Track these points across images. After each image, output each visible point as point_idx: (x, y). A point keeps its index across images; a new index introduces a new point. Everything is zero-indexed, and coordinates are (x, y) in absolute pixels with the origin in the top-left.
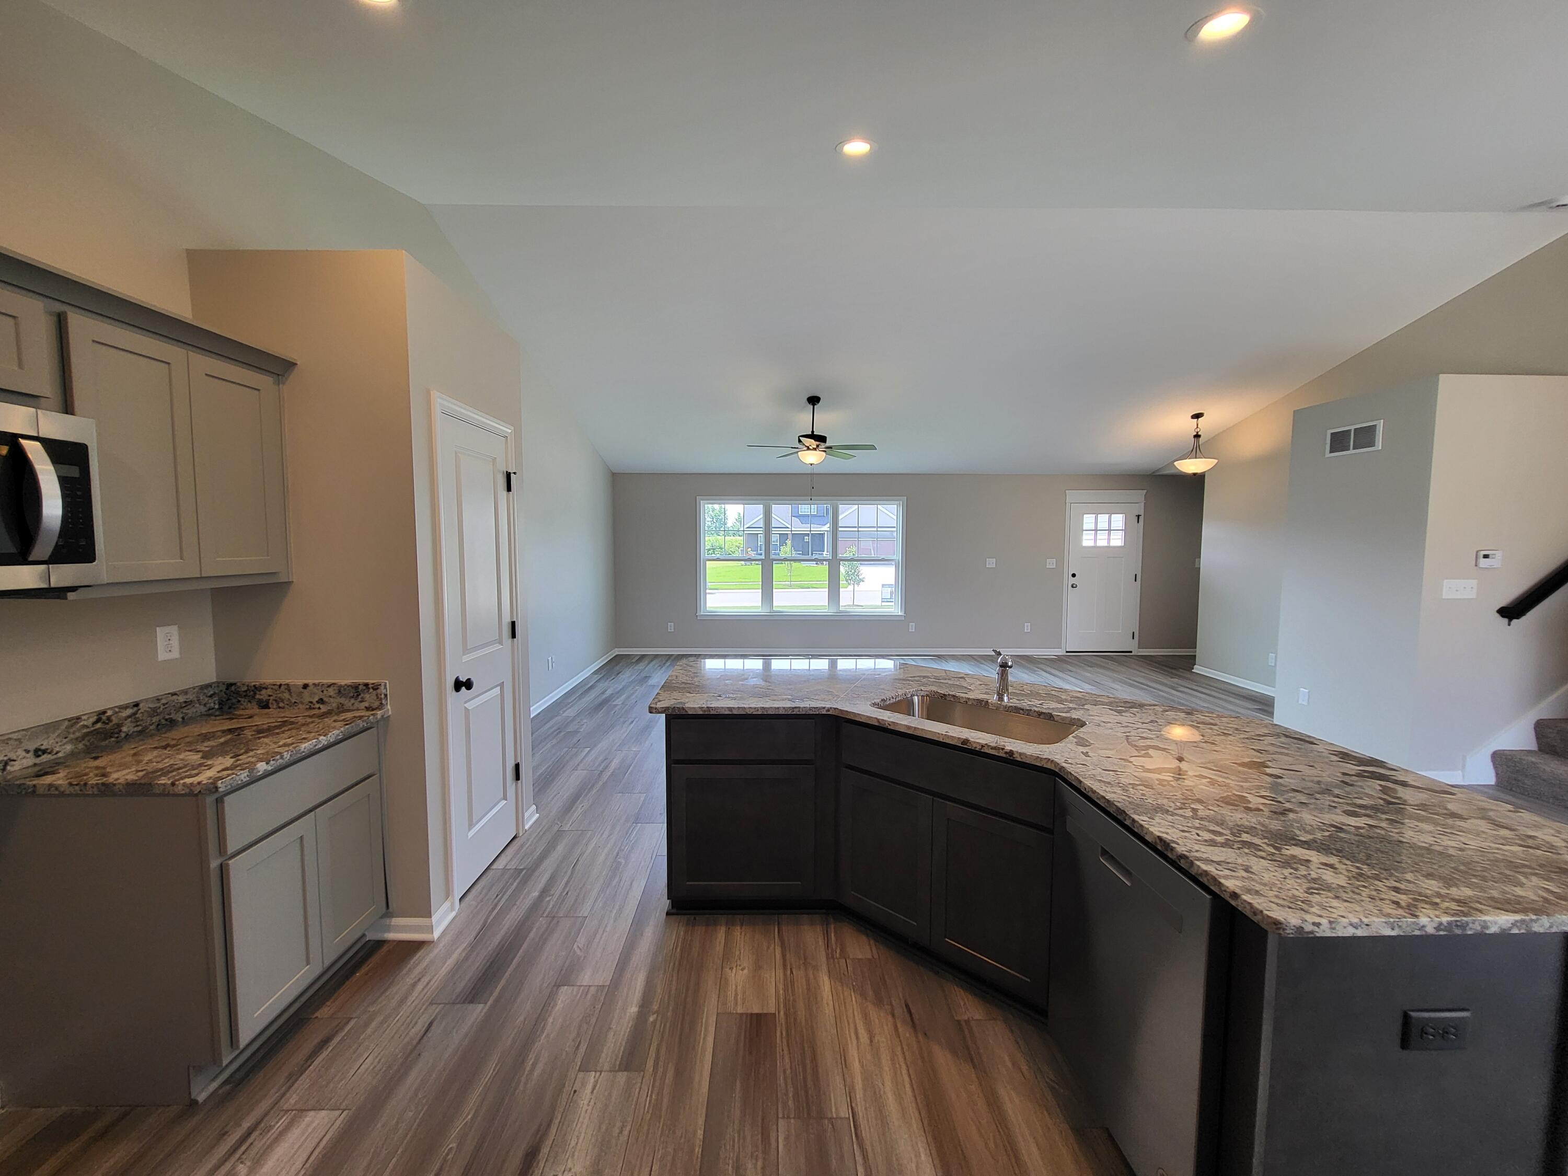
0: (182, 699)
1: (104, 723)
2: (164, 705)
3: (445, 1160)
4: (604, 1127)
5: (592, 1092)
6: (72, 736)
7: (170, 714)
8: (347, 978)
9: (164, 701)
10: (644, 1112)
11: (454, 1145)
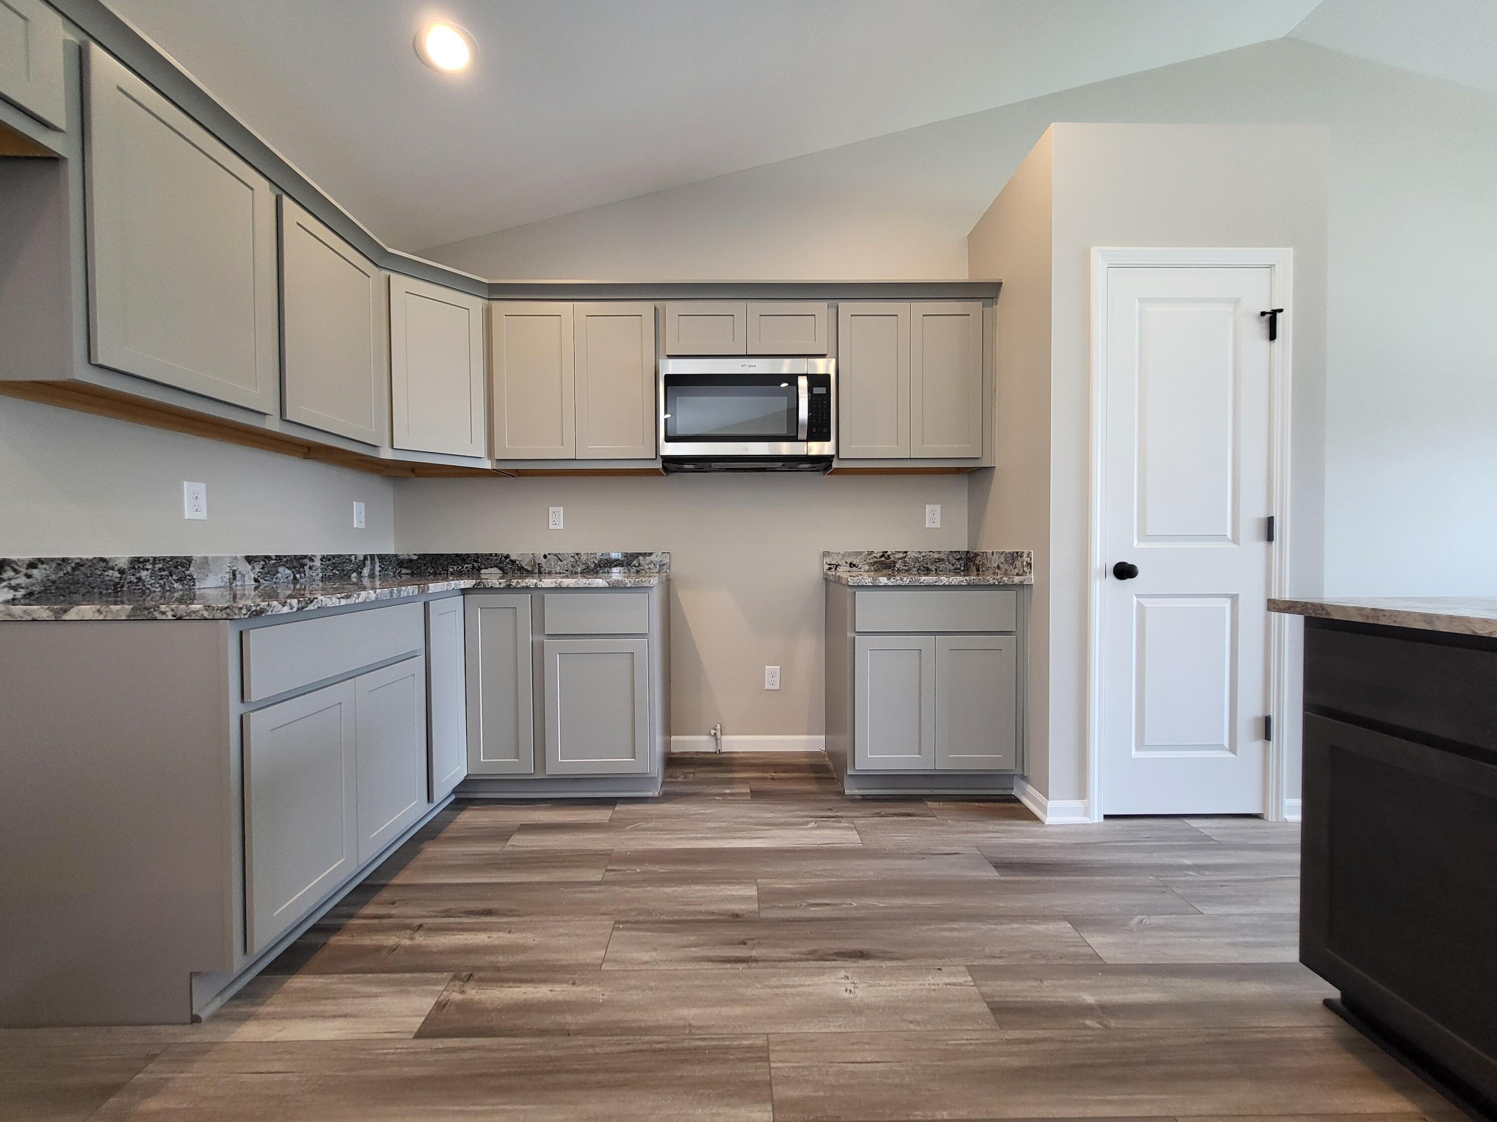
0: (936, 556)
1: (886, 558)
2: (923, 557)
3: (841, 904)
4: (909, 1005)
5: (946, 984)
6: (868, 561)
7: (927, 564)
8: (968, 801)
9: (923, 554)
10: (947, 1040)
11: (855, 904)
